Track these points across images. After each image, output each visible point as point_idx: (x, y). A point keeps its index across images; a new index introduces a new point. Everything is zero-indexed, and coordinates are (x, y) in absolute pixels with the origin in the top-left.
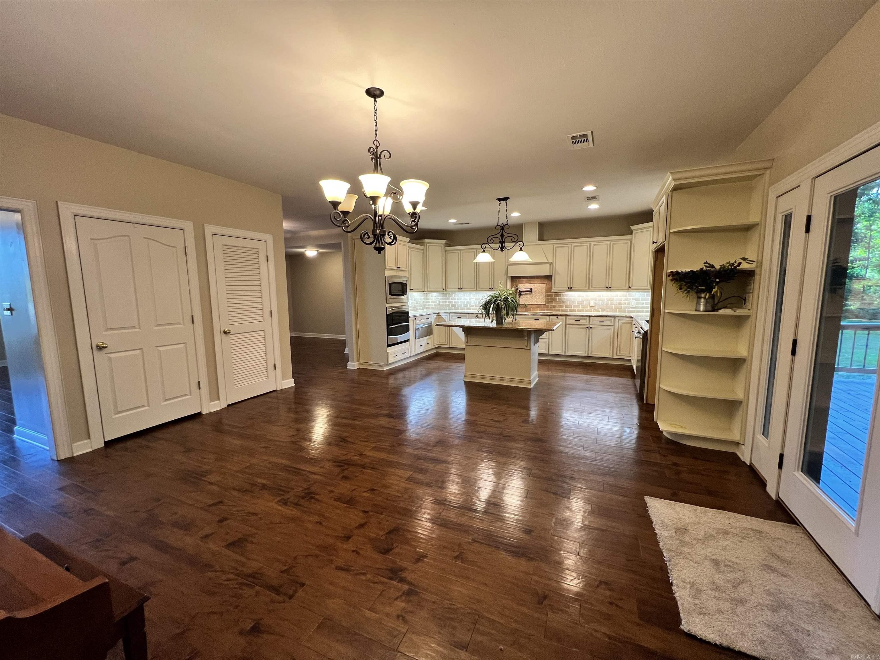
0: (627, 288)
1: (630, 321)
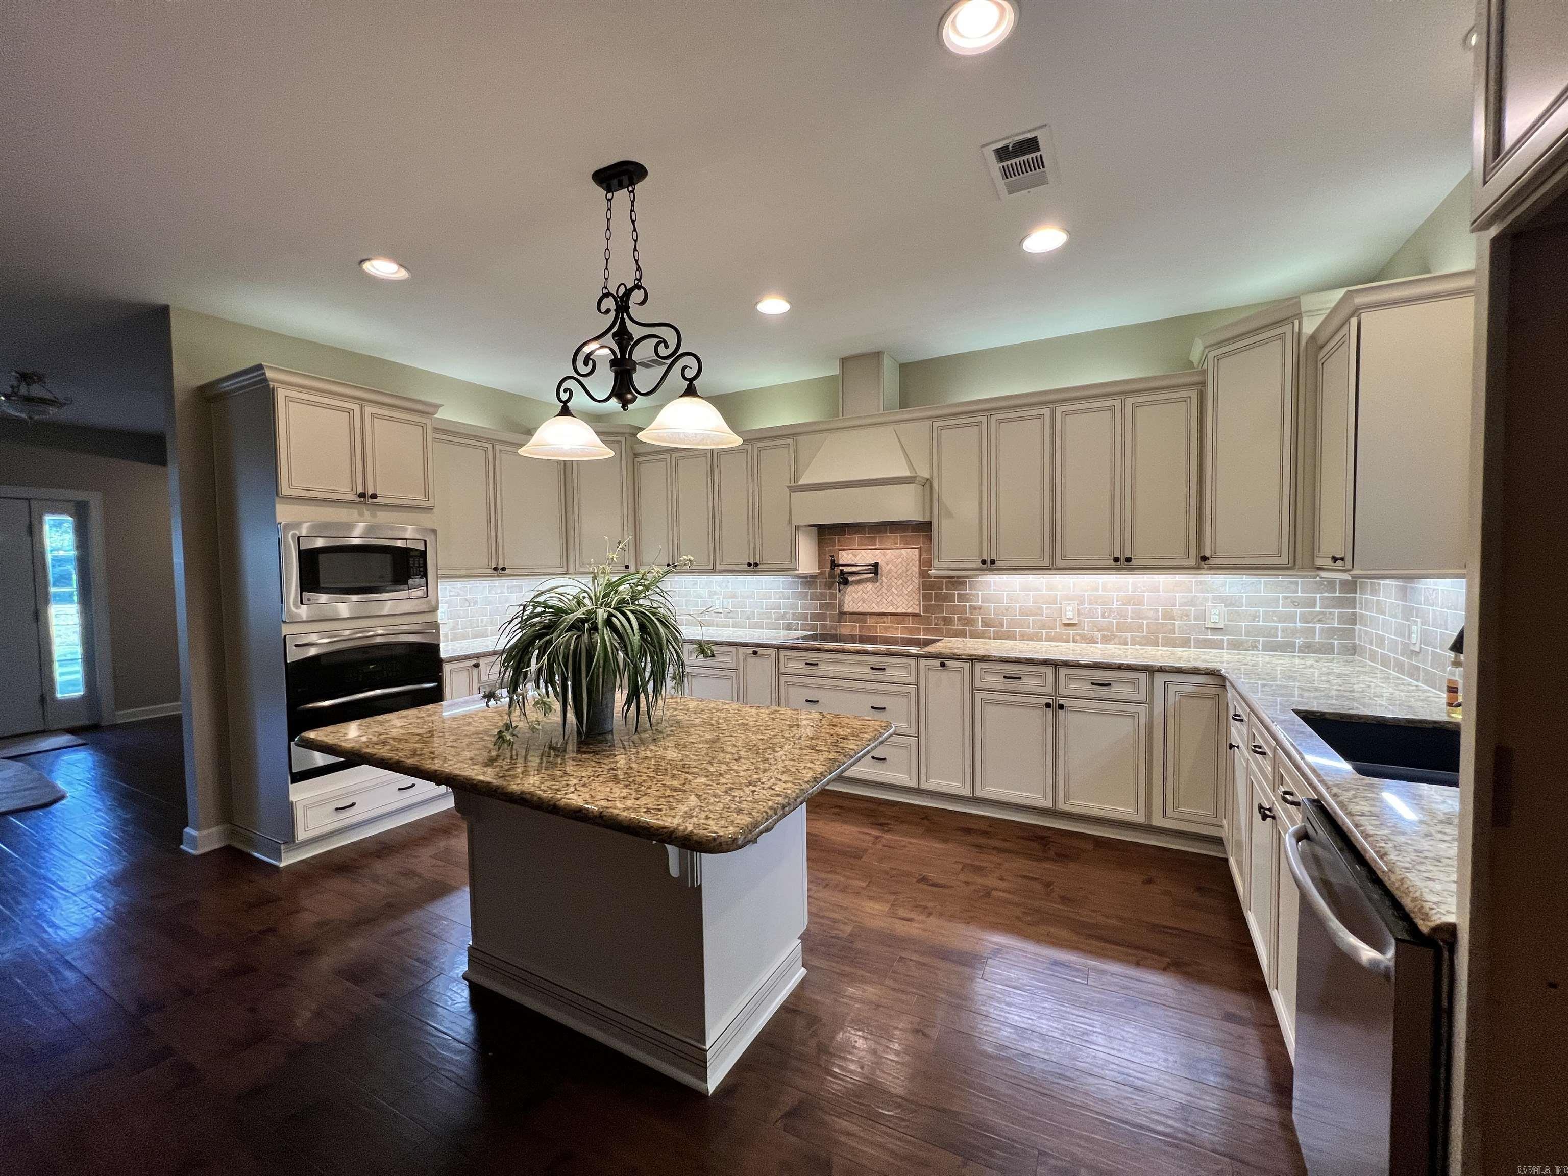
0: (1192, 561)
1: (1213, 691)
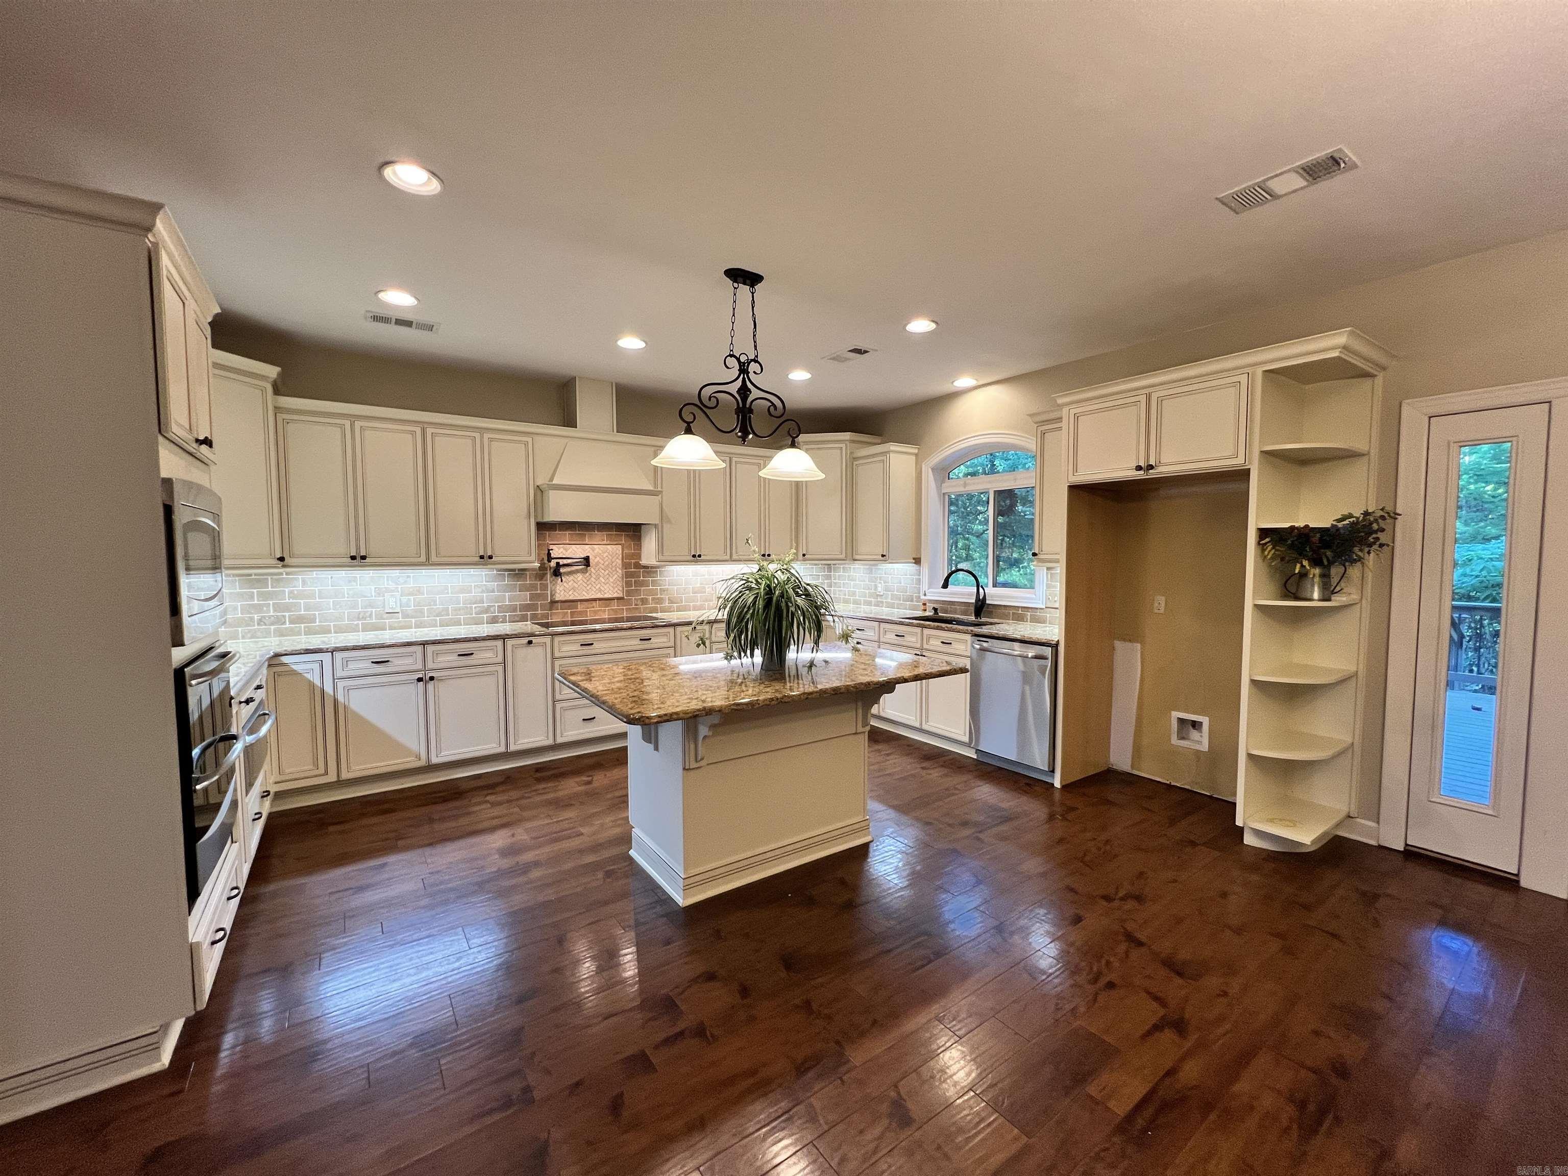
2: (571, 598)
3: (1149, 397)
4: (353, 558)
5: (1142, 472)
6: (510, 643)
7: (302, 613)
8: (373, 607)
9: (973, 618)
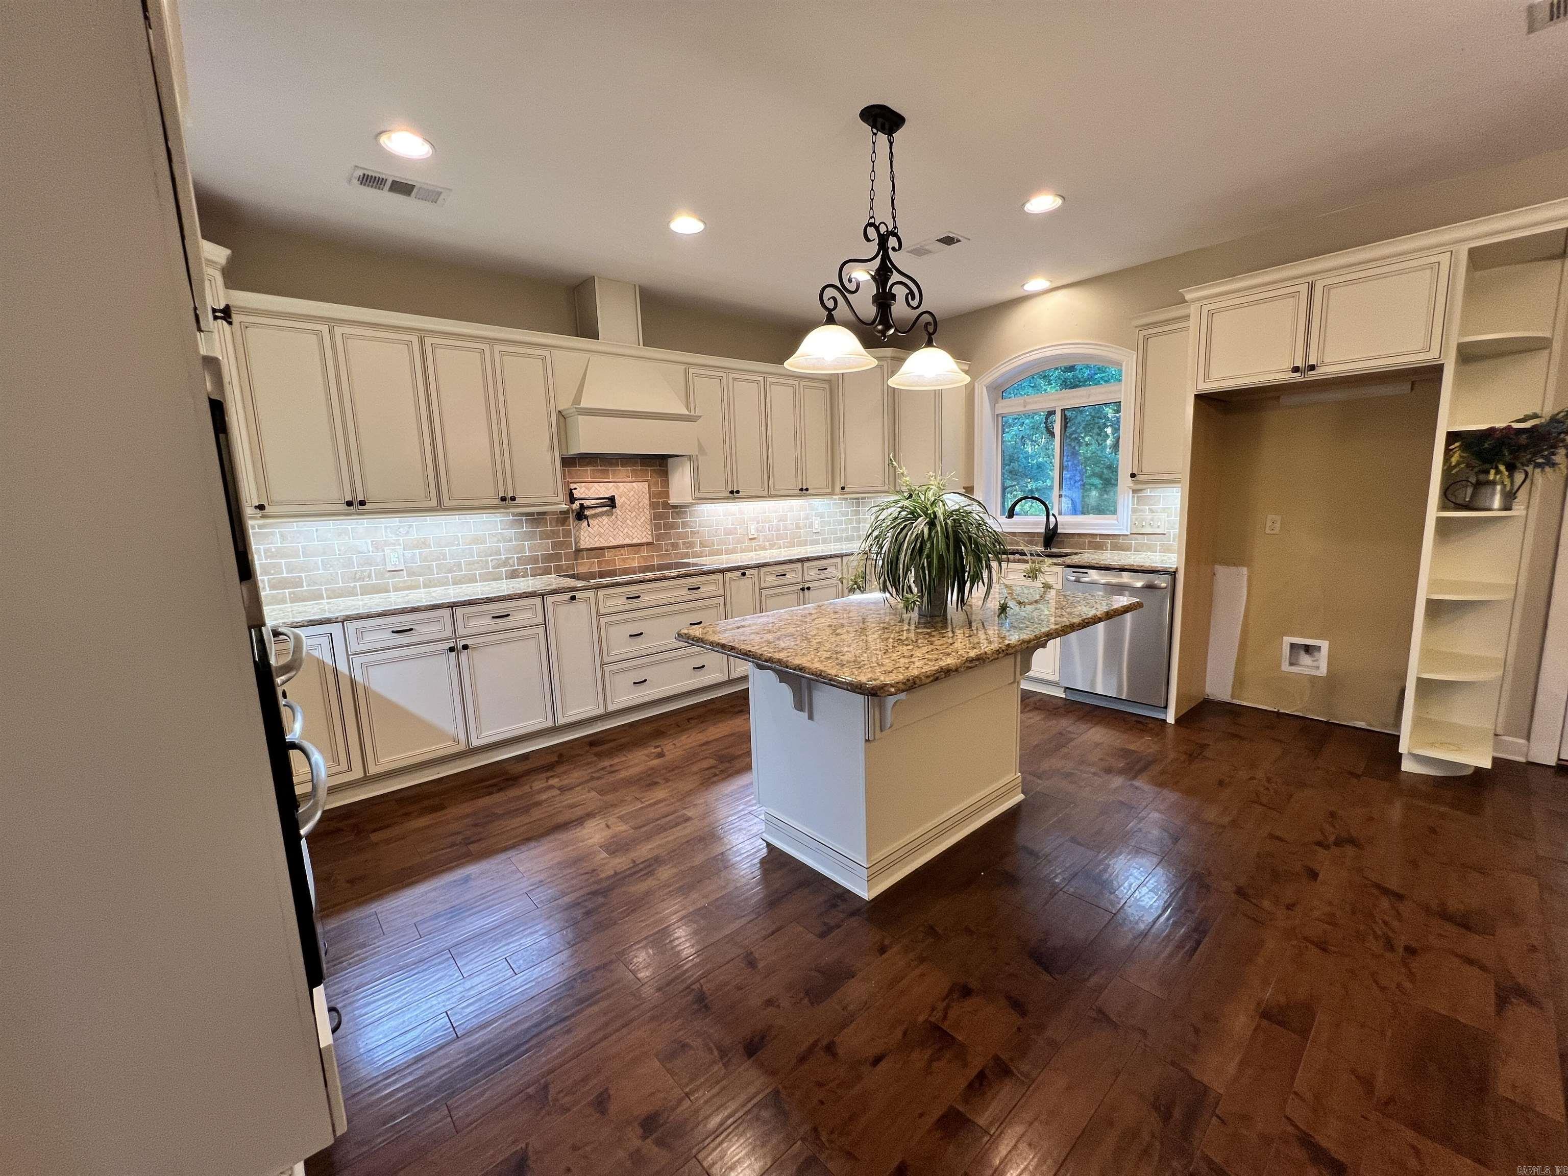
2: (597, 545)
3: (1312, 287)
4: (349, 504)
5: (1298, 374)
6: (550, 600)
7: (285, 575)
8: (371, 565)
9: (1040, 549)
